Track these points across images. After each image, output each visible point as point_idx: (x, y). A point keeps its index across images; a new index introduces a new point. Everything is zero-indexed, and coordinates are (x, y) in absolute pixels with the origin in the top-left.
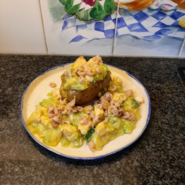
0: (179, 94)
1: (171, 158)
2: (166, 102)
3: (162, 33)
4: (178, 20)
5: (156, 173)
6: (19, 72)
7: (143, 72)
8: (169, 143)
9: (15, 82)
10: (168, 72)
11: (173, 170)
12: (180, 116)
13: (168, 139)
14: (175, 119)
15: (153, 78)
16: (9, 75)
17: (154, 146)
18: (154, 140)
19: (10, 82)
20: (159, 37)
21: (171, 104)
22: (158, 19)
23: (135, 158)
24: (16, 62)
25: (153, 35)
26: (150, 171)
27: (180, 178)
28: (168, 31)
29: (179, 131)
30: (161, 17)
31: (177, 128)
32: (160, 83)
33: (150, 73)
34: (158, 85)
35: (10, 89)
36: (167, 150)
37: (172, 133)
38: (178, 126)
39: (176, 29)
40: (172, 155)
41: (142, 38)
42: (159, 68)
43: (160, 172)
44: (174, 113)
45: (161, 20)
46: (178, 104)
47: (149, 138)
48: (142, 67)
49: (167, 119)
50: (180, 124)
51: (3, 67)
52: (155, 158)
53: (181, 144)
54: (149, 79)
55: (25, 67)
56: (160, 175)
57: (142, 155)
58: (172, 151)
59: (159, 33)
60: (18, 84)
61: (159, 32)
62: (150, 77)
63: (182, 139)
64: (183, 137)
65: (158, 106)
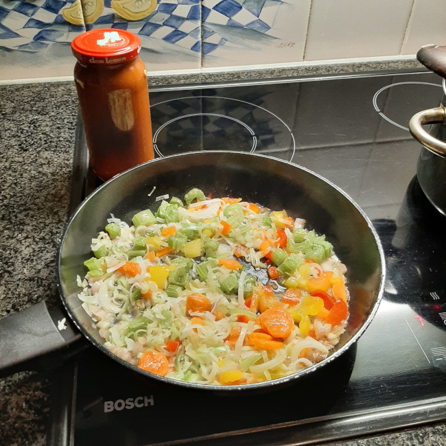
0: (64, 125)
2: (36, 137)
3: (44, 36)
4: (61, 12)
7: (22, 103)
8: (9, 182)
10: (63, 100)
12: (45, 152)
13: (9, 179)
14: (36, 155)
15: (34, 109)
20: (43, 43)
21: (42, 139)
22: (26, 14)
25: (32, 43)
28: (53, 33)
29: (33, 168)
30: (30, 11)
31: (32, 165)
32: (42, 114)
33: (33, 103)
34: (36, 117)
37: (20, 171)
38: (35, 163)
39: (66, 29)
40: (4, 194)
41: (16, 48)
42: (53, 95)
44: (39, 149)
45: (32, 15)
46: (52, 138)
48: (24, 97)
50: (40, 161)
53: (26, 182)
54: (27, 110)
58: (7, 190)
59: (39, 38)
61: (39, 36)
62: (30, 109)
63: (32, 177)
64: (34, 174)
65: (19, 143)
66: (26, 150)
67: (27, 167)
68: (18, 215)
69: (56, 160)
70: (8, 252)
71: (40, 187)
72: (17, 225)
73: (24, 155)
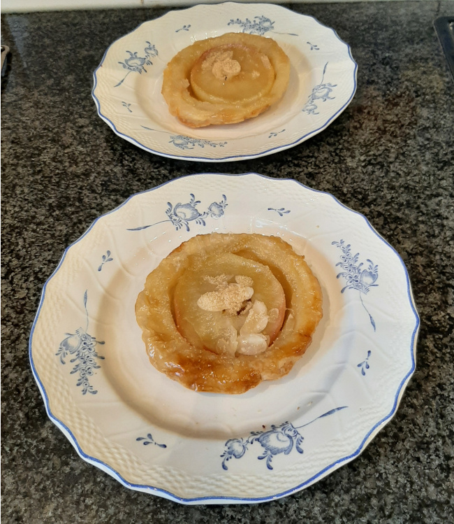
0: (431, 69)
1: (392, 174)
2: (401, 85)
5: (360, 197)
6: (85, 45)
7: (358, 32)
8: (393, 152)
9: (79, 64)
10: (412, 29)
11: (393, 192)
12: (423, 109)
13: (392, 147)
14: (412, 113)
15: (379, 41)
16: (64, 51)
17: (362, 158)
18: (364, 149)
19: (68, 64)
21: (410, 88)
23: (324, 178)
24: (75, 25)
26: (349, 195)
27: (405, 203)
29: (416, 132)
31: (413, 128)
32: (393, 51)
33: (373, 32)
34: (387, 55)
35: (70, 78)
36: (387, 163)
37: (401, 136)
38: (416, 124)
40: (394, 169)
42: (395, 21)
43: (368, 195)
44: (412, 104)
46: (423, 88)
47: (355, 146)
48: (357, 22)
49: (397, 115)
50: (421, 122)
51: (48, 37)
52: (362, 176)
53: (416, 153)
54: (371, 43)
55: (96, 35)
56: (367, 199)
57: (339, 172)
58: (397, 164)
60: (85, 67)
62: (373, 41)
63: (421, 146)
64: (422, 142)
65: (381, 93)
66: (397, 105)
67: (407, 131)
68: (429, 203)
69: (443, 122)
70: (438, 257)
72: (433, 217)
73: (396, 112)
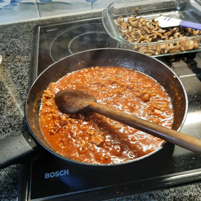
0: (27, 42)
7: (7, 34)
10: (26, 30)
12: (18, 56)
14: (13, 58)
20: (15, 4)
21: (17, 50)
25: (10, 4)
32: (16, 38)
33: (12, 33)
34: (14, 40)
37: (6, 66)
41: (3, 8)
42: (22, 28)
44: (15, 55)
46: (21, 49)
48: (8, 30)
49: (8, 59)
50: (15, 60)
59: (13, 2)
62: (11, 36)
63: (12, 68)
65: (6, 52)
66: (9, 56)
67: (9, 64)
68: (5, 86)
69: (23, 59)
71: (15, 73)
72: (5, 91)
